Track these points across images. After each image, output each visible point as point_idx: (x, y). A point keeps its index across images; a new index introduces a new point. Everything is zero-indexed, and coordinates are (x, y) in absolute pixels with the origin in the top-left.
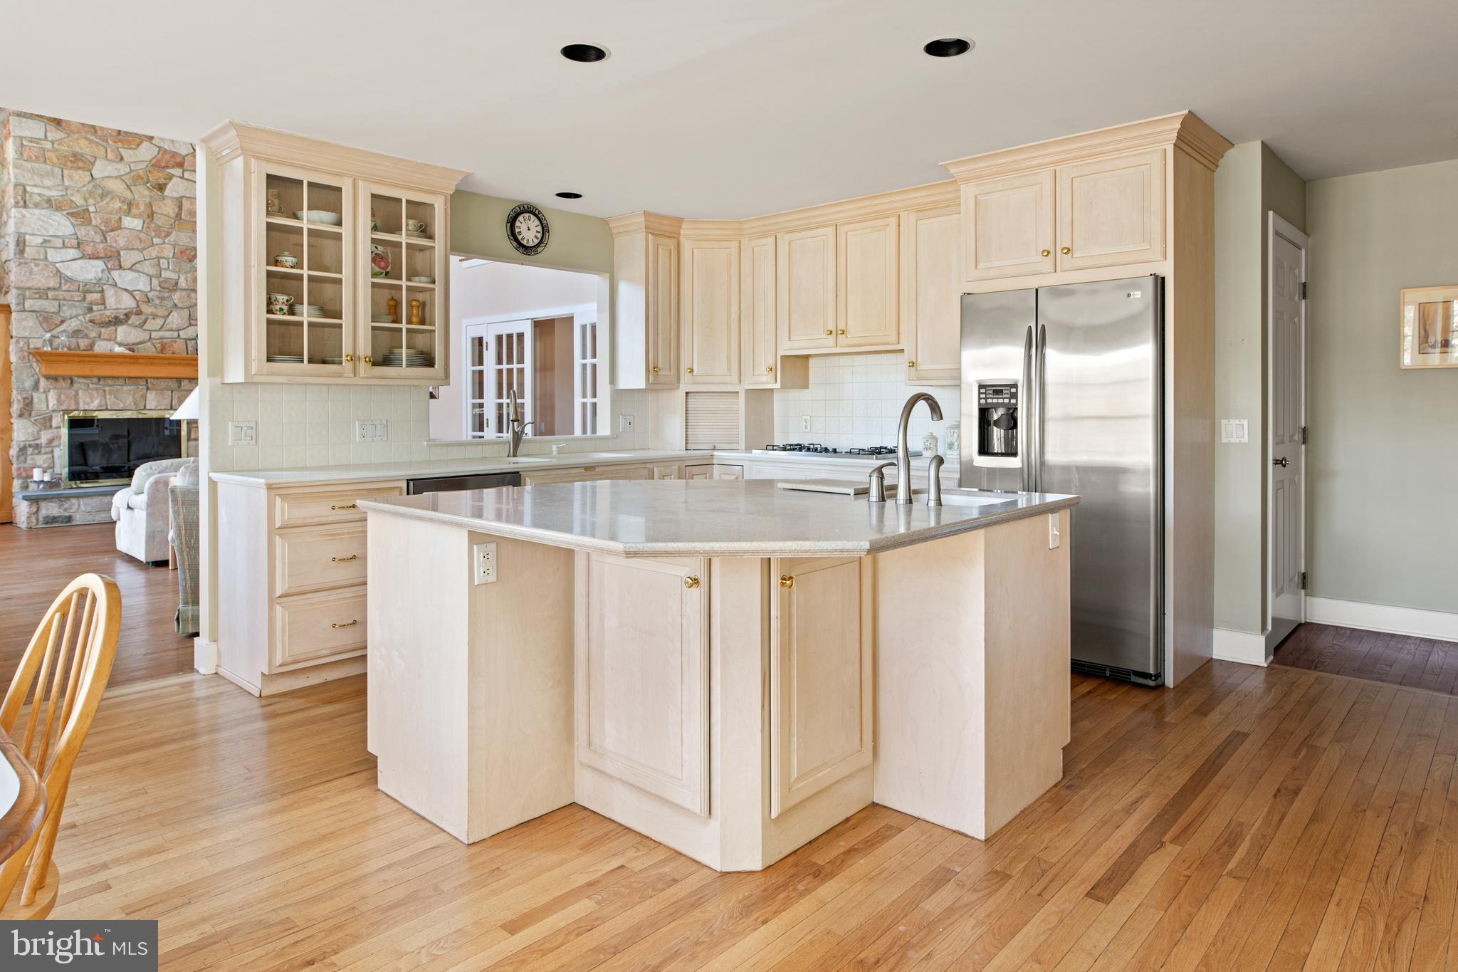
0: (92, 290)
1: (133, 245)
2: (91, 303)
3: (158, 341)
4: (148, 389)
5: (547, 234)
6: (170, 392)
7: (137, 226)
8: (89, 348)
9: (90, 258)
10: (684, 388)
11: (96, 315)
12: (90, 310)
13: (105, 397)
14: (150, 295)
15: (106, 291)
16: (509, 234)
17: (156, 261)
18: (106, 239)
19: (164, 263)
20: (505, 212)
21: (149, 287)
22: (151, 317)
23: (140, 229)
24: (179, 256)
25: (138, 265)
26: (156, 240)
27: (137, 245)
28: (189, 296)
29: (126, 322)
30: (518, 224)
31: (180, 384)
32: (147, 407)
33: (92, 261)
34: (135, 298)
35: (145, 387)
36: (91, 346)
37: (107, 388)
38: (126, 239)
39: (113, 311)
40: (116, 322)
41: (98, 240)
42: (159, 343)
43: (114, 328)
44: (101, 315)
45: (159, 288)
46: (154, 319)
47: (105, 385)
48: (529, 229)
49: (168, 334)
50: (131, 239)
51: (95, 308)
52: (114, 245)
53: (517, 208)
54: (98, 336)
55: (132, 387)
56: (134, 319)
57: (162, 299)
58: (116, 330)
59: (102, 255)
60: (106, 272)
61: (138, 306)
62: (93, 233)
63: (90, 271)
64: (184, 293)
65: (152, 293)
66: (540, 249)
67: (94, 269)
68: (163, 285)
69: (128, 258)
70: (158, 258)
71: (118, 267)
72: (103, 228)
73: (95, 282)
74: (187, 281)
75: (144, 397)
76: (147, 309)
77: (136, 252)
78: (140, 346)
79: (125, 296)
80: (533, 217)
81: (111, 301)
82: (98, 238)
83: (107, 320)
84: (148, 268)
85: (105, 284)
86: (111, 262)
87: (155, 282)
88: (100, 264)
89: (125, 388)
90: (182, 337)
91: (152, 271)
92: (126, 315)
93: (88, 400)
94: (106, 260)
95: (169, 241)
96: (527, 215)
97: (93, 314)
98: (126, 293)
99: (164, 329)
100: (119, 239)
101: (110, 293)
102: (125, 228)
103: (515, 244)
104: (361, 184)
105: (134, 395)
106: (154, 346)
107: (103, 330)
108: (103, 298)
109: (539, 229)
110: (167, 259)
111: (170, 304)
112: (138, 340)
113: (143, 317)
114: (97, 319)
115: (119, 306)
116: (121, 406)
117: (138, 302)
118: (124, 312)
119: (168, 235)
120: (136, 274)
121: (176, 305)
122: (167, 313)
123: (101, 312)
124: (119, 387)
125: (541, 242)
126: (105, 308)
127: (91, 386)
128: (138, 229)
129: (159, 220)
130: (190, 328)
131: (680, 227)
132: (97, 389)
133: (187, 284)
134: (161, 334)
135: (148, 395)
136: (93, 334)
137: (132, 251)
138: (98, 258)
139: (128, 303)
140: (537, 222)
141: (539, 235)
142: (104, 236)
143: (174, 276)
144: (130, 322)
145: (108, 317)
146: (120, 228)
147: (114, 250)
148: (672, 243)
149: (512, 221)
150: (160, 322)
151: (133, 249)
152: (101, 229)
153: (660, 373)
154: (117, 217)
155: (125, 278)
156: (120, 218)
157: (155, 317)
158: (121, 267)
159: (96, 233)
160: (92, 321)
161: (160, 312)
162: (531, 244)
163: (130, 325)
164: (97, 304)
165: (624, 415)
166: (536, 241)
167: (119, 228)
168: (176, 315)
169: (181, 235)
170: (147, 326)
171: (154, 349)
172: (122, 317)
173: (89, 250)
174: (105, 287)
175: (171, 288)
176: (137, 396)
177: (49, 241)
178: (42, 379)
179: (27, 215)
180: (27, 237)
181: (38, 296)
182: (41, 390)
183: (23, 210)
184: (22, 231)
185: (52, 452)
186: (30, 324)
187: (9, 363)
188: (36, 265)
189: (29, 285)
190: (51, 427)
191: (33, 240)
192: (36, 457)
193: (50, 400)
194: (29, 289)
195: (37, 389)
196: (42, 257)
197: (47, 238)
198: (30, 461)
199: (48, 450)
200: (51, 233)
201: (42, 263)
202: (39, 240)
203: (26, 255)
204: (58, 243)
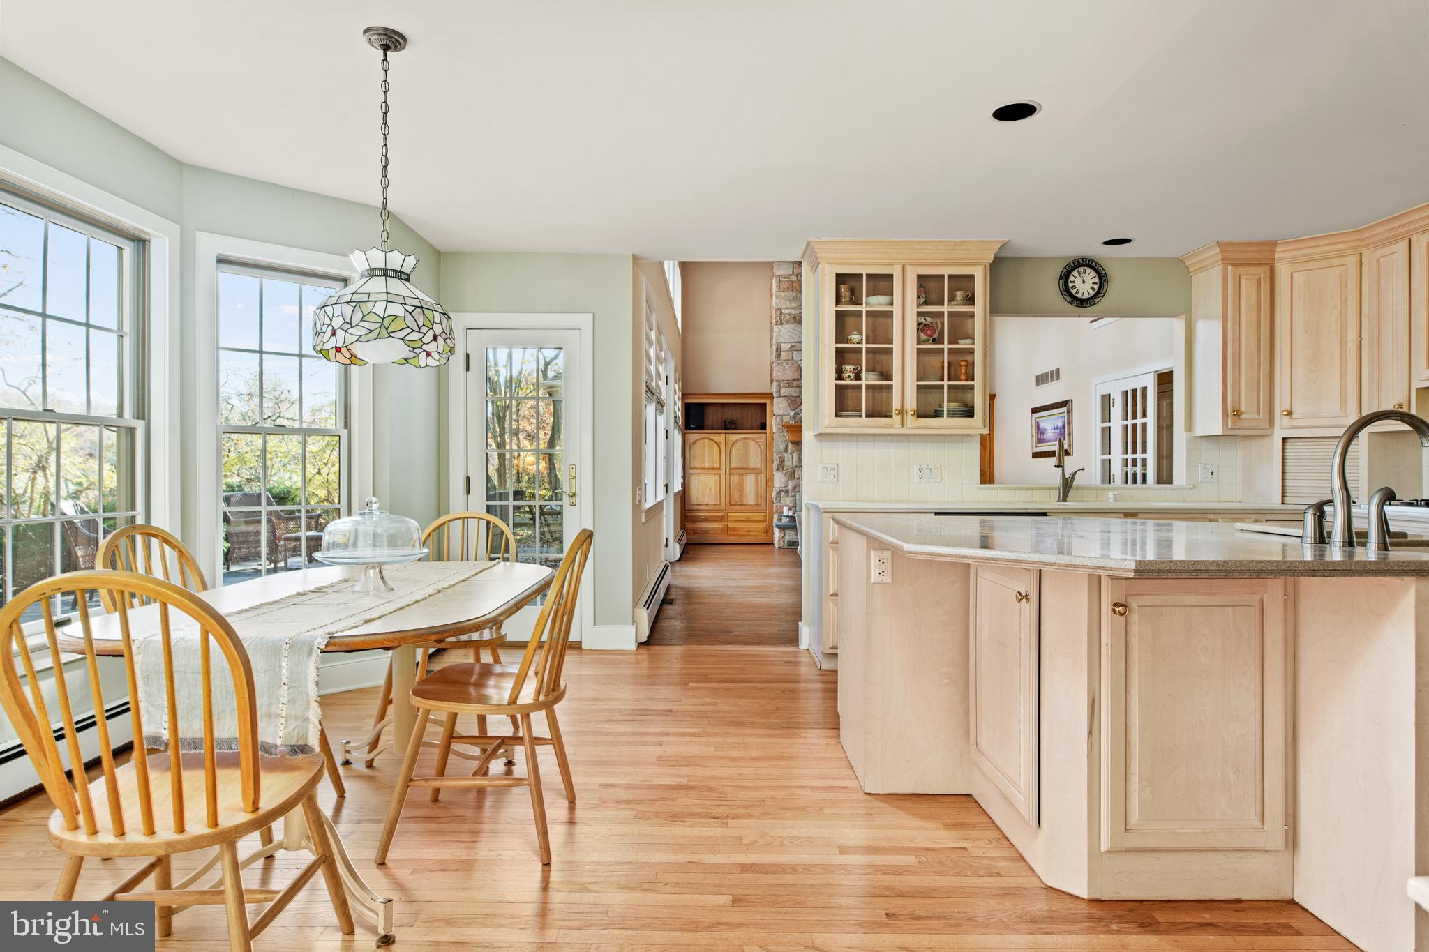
5: (1106, 284)
10: (1278, 434)
16: (1062, 289)
20: (1058, 269)
30: (1071, 278)
48: (1084, 282)
53: (1071, 264)
66: (1096, 300)
80: (1088, 270)
96: (1081, 269)
103: (1069, 299)
104: (908, 268)
109: (1096, 280)
125: (1099, 292)
131: (1274, 252)
140: (1093, 274)
141: (1096, 287)
148: (1263, 272)
149: (1065, 277)
153: (1242, 417)
162: (1086, 296)
165: (1205, 465)
166: (1092, 293)
177: (794, 346)
178: (790, 444)
179: (782, 329)
180: (782, 345)
181: (787, 385)
182: (789, 452)
183: (780, 327)
184: (779, 341)
185: (795, 496)
186: (784, 405)
187: (772, 433)
188: (787, 364)
189: (783, 378)
190: (794, 477)
191: (786, 347)
192: (786, 499)
193: (794, 459)
194: (783, 381)
195: (787, 451)
196: (791, 358)
197: (793, 344)
198: (782, 501)
199: (793, 494)
200: (796, 340)
201: (790, 362)
202: (789, 346)
203: (781, 357)
204: (799, 347)
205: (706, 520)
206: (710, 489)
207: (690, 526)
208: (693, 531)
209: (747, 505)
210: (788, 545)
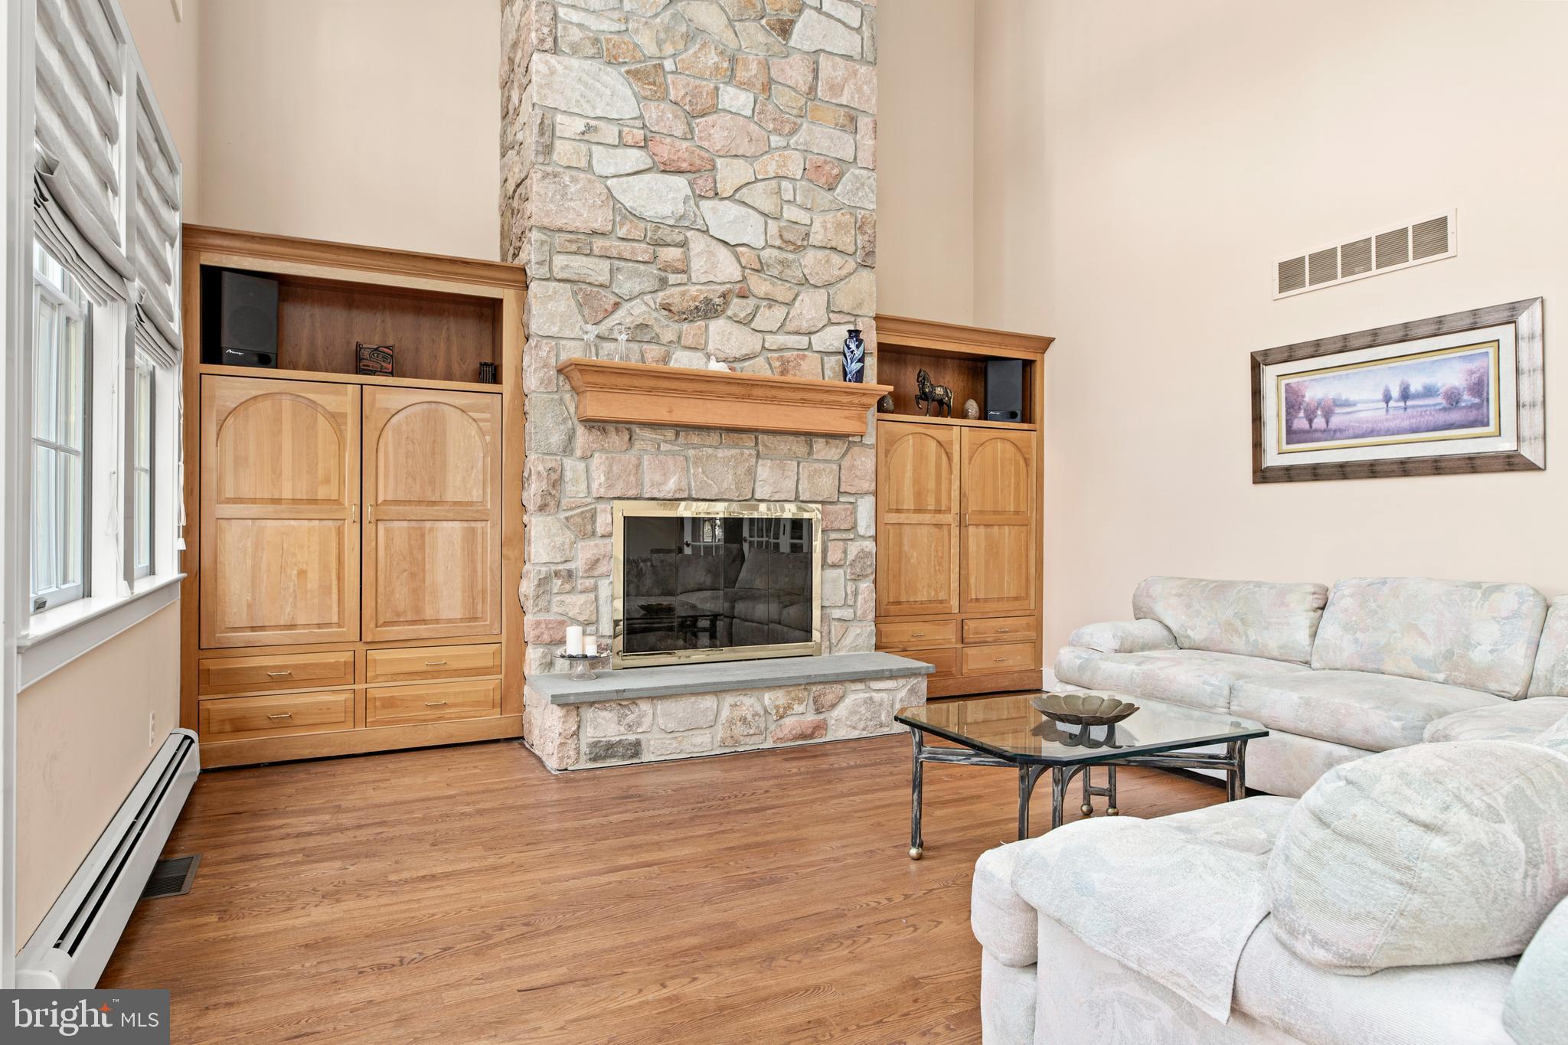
0: (668, 240)
1: (736, 148)
2: (665, 269)
3: (775, 355)
4: (758, 456)
6: (795, 464)
7: (744, 107)
9: (664, 171)
11: (672, 295)
12: (664, 283)
13: (688, 471)
14: (765, 255)
15: (692, 245)
17: (774, 183)
18: (692, 132)
21: (763, 238)
22: (765, 303)
23: (749, 113)
24: (812, 177)
25: (744, 190)
26: (774, 141)
27: (745, 148)
28: (826, 261)
29: (723, 311)
31: (811, 447)
32: (757, 496)
33: (666, 176)
34: (739, 261)
35: (754, 452)
36: (665, 359)
37: (691, 453)
38: (726, 134)
39: (703, 288)
40: (708, 310)
41: (679, 133)
42: (778, 359)
43: (702, 323)
44: (683, 294)
45: (778, 243)
46: (769, 307)
47: (688, 446)
49: (791, 341)
50: (734, 133)
51: (672, 279)
52: (705, 144)
54: (675, 339)
55: (734, 452)
56: (737, 307)
57: (784, 265)
58: (707, 327)
59: (684, 166)
60: (692, 202)
61: (744, 278)
62: (670, 116)
63: (660, 197)
64: (818, 256)
65: (768, 251)
67: (671, 196)
68: (787, 236)
69: (730, 174)
70: (778, 178)
71: (711, 194)
72: (688, 108)
73: (671, 222)
74: (825, 229)
75: (751, 473)
76: (760, 286)
77: (741, 161)
78: (746, 364)
79: (723, 253)
81: (698, 266)
82: (679, 129)
83: (693, 305)
84: (761, 198)
85: (690, 229)
86: (701, 182)
87: (773, 228)
88: (680, 184)
89: (720, 453)
90: (816, 346)
91: (768, 206)
92: (724, 296)
93: (658, 477)
94: (691, 176)
95: (796, 142)
97: (667, 292)
98: (724, 250)
99: (786, 328)
100: (716, 133)
101: (698, 244)
102: (724, 110)
105: (735, 467)
106: (770, 364)
107: (685, 327)
108: (686, 259)
110: (793, 182)
111: (796, 277)
112: (744, 351)
113: (752, 303)
114: (677, 303)
115: (712, 278)
116: (714, 492)
117: (743, 269)
118: (721, 289)
119: (793, 132)
120: (743, 210)
121: (807, 279)
122: (791, 296)
123: (682, 288)
124: (710, 451)
126: (689, 278)
127: (664, 447)
128: (743, 113)
129: (782, 97)
130: (828, 329)
132: (673, 454)
133: (825, 236)
134: (781, 339)
135: (759, 469)
136: (668, 335)
137: (736, 161)
138: (679, 172)
139: (728, 269)
142: (689, 124)
143: (804, 218)
144: (729, 313)
145: (694, 299)
146: (717, 110)
147: (705, 155)
150: (779, 312)
151: (736, 156)
152: (684, 111)
154: (712, 87)
155: (722, 217)
156: (717, 89)
157: (772, 301)
158: (716, 194)
159: (675, 117)
160: (666, 308)
161: (781, 292)
163: (730, 318)
164: (676, 272)
167: (714, 109)
168: (807, 299)
169: (817, 129)
170: (758, 323)
171: (769, 371)
172: (717, 301)
173: (664, 154)
174: (689, 235)
175: (799, 243)
176: (741, 470)
177: (596, 129)
178: (580, 430)
179: (560, 68)
180: (560, 118)
181: (574, 247)
182: (578, 453)
183: (553, 58)
184: (552, 103)
185: (595, 588)
186: (562, 309)
187: (522, 395)
188: (572, 179)
189: (562, 222)
190: (594, 533)
191: (569, 126)
192: (569, 599)
193: (594, 474)
194: (562, 230)
195: (573, 451)
196: (583, 164)
197: (593, 123)
198: (555, 609)
199: (589, 583)
200: (599, 113)
201: (582, 175)
202: (579, 125)
203: (555, 157)
204: (610, 134)
205: (283, 680)
206: (302, 573)
207: (216, 706)
208: (232, 720)
209: (437, 621)
210: (594, 759)
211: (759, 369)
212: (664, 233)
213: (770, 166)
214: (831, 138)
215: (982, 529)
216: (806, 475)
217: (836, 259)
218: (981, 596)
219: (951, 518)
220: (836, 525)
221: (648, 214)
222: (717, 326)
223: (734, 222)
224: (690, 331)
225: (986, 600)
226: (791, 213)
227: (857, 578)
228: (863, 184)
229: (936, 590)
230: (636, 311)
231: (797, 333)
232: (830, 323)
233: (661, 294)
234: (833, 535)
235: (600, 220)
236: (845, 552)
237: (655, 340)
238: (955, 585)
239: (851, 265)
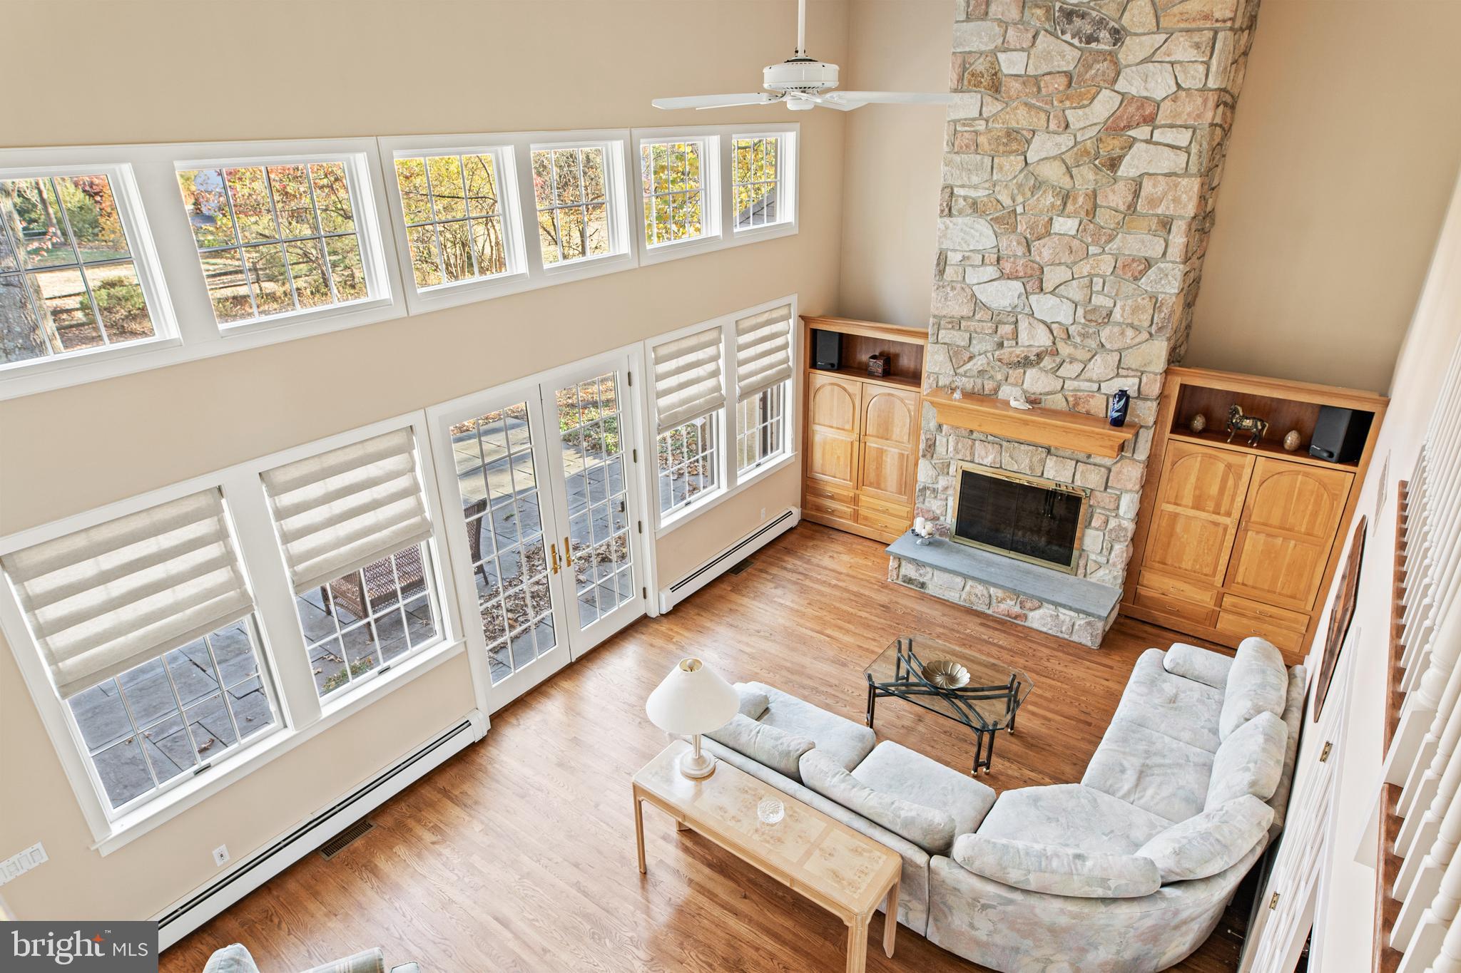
0: (1005, 321)
1: (1060, 260)
2: (1002, 337)
3: (1072, 393)
4: (1049, 453)
6: (1074, 462)
7: (1070, 229)
8: (993, 392)
9: (1008, 278)
11: (1005, 353)
12: (1001, 345)
13: (1001, 454)
14: (1071, 329)
15: (1020, 322)
17: (1087, 280)
18: (1029, 251)
19: (1097, 287)
21: (1072, 318)
22: (1068, 360)
23: (1073, 232)
24: (1121, 273)
25: (1062, 287)
26: (1092, 250)
27: (1066, 258)
28: (1123, 333)
29: (1038, 364)
32: (1045, 475)
33: (1009, 281)
34: (1052, 333)
35: (1045, 450)
36: (996, 389)
37: (1005, 444)
38: (1051, 251)
39: (1026, 349)
40: (1025, 363)
41: (1020, 254)
42: (1072, 396)
43: (1022, 371)
44: (1011, 353)
45: (1083, 321)
46: (1071, 363)
49: (1085, 385)
50: (1057, 250)
51: (1006, 343)
52: (1038, 259)
54: (1004, 378)
55: (1031, 448)
56: (1047, 362)
57: (1084, 336)
58: (1025, 373)
59: (1021, 274)
60: (1024, 297)
61: (1054, 343)
62: (1015, 243)
63: (1003, 295)
64: (1116, 329)
65: (1073, 327)
67: (1010, 293)
68: (1089, 317)
69: (1053, 277)
70: (1091, 277)
71: (1038, 291)
72: (1028, 236)
73: (1009, 309)
74: (1124, 311)
75: (1042, 462)
76: (1065, 350)
77: (1063, 267)
78: (1049, 397)
79: (1042, 330)
81: (1023, 337)
82: (1020, 251)
83: (1016, 360)
84: (1075, 292)
85: (1020, 313)
86: (1031, 284)
87: (1080, 311)
88: (1017, 286)
89: (1022, 447)
90: (1103, 390)
91: (1079, 296)
92: (1038, 355)
93: (983, 453)
94: (1025, 280)
95: (1110, 249)
97: (1002, 352)
98: (1042, 326)
99: (1082, 377)
100: (1044, 251)
101: (1023, 325)
102: (1055, 234)
105: (1032, 457)
106: (1067, 400)
107: (1011, 372)
108: (1016, 332)
110: (1104, 277)
111: (1093, 344)
113: (1058, 360)
114: (1006, 358)
115: (1032, 343)
116: (1015, 468)
117: (1055, 338)
118: (1035, 350)
119: (1111, 239)
120: (1059, 300)
121: (1103, 346)
122: (1089, 356)
123: (1011, 349)
124: (1016, 445)
126: (1017, 343)
127: (990, 438)
128: (1070, 233)
129: (1103, 217)
130: (1116, 379)
132: (994, 443)
133: (1122, 316)
134: (1076, 384)
135: (1048, 460)
136: (999, 377)
137: (1058, 267)
138: (1017, 278)
139: (1042, 339)
142: (1028, 246)
143: (1108, 303)
144: (1042, 365)
145: (1018, 357)
146: (1050, 235)
147: (1036, 266)
150: (1077, 367)
151: (1060, 264)
152: (1026, 238)
154: (1046, 219)
155: (1045, 306)
156: (1051, 219)
157: (1073, 360)
158: (1042, 290)
159: (1019, 243)
160: (1000, 360)
161: (1082, 354)
163: (1040, 368)
164: (1008, 339)
167: (1048, 234)
168: (1099, 360)
169: (1131, 237)
170: (1061, 372)
171: (1065, 403)
172: (1033, 358)
173: (1007, 267)
174: (1019, 317)
175: (1100, 321)
176: (1035, 459)
177: (968, 258)
179: (951, 225)
180: (949, 253)
181: (950, 326)
182: (944, 433)
183: (947, 220)
184: (944, 247)
186: (941, 359)
188: (953, 288)
189: (944, 313)
190: (948, 473)
191: (954, 258)
192: (933, 501)
193: (950, 446)
194: (945, 316)
195: (941, 431)
196: (960, 278)
197: (967, 254)
198: (926, 504)
199: (943, 496)
200: (972, 248)
201: (959, 285)
202: (959, 257)
203: (945, 277)
204: (977, 259)
205: (832, 498)
206: (838, 458)
207: (810, 498)
208: (816, 506)
210: (904, 582)
211: (1058, 402)
212: (1003, 317)
213: (1084, 268)
214: (1143, 242)
215: (1262, 537)
216: (1081, 470)
217: (1130, 333)
218: (1250, 583)
219: (1230, 522)
220: (1102, 504)
221: (994, 306)
222: (1031, 373)
223: (1051, 308)
224: (1015, 374)
225: (1254, 587)
226: (1098, 300)
227: (1117, 540)
228: (1167, 275)
229: (1201, 566)
230: (979, 363)
231: (1090, 380)
232: (1118, 375)
233: (997, 353)
234: (1098, 511)
235: (966, 311)
236: (1107, 522)
237: (991, 377)
238: (1222, 568)
239: (1145, 335)
